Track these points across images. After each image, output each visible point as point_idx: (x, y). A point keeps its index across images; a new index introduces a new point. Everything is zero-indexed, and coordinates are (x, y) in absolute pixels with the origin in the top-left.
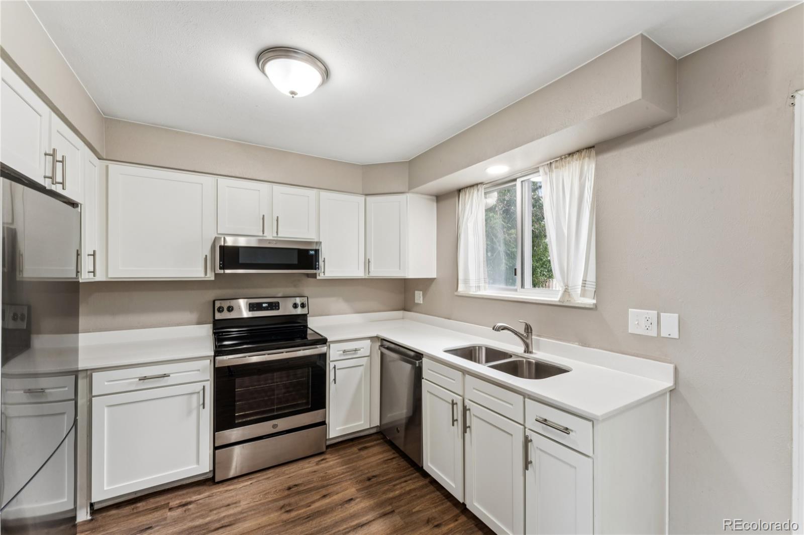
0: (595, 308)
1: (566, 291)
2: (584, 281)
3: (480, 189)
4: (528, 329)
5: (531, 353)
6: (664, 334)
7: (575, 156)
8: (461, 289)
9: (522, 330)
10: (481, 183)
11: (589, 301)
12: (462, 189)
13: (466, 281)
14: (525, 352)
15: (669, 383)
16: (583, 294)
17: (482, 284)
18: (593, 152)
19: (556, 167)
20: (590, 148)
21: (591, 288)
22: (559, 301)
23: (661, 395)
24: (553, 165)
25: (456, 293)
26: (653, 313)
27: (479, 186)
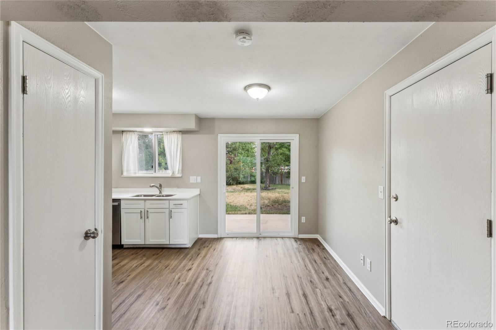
0: (182, 177)
1: (173, 173)
2: (179, 170)
3: (135, 134)
4: (161, 185)
5: (162, 193)
6: (198, 182)
7: (175, 133)
8: (125, 174)
9: (158, 186)
10: (136, 131)
11: (180, 175)
12: (125, 131)
13: (127, 171)
14: (159, 193)
15: (198, 193)
16: (178, 174)
17: (137, 172)
18: (181, 133)
19: (169, 134)
20: (180, 131)
21: (180, 171)
22: (171, 176)
23: (197, 196)
24: (168, 133)
25: (122, 176)
26: (196, 177)
27: (135, 132)
